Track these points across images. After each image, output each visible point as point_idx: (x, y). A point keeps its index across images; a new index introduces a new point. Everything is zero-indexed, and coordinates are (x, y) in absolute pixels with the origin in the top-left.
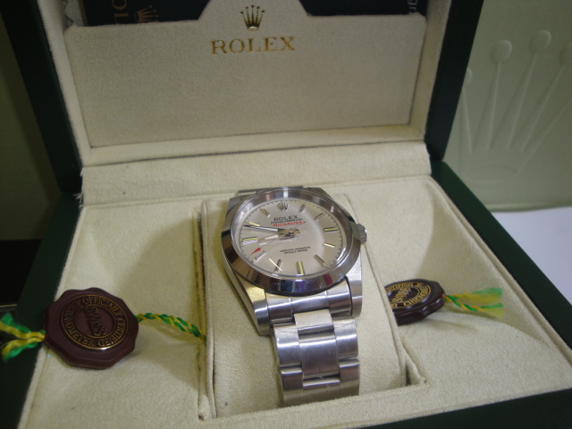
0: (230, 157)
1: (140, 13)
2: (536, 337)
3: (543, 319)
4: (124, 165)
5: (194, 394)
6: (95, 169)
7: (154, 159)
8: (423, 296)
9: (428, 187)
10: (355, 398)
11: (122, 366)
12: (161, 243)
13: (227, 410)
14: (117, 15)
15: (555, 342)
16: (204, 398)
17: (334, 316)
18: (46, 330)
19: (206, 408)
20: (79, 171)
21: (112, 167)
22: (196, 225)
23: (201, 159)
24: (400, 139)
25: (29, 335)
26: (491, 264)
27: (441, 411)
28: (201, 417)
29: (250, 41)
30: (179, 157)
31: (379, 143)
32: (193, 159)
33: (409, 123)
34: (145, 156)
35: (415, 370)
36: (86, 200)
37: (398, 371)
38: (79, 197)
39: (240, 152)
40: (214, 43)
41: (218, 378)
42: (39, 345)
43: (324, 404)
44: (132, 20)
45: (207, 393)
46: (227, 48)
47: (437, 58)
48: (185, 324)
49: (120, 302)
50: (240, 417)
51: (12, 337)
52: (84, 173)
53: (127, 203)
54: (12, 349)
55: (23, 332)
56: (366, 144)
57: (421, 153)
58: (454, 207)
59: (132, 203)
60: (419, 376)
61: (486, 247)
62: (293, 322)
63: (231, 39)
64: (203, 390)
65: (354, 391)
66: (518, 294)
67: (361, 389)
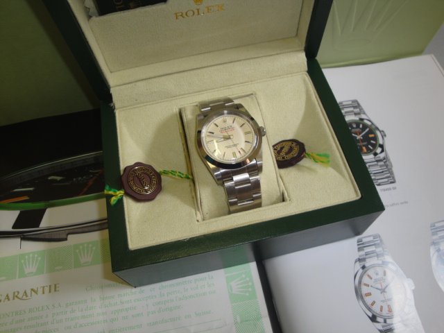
0: (192, 72)
1: (131, 4)
2: (343, 176)
3: (348, 167)
4: (133, 84)
5: (193, 211)
6: (117, 88)
7: (150, 78)
8: (295, 153)
9: (304, 81)
10: (260, 209)
11: (159, 197)
12: (162, 129)
13: (207, 216)
14: (117, 7)
15: (351, 178)
16: (198, 212)
17: (251, 175)
18: (124, 189)
19: (199, 217)
20: (109, 91)
21: (127, 86)
22: (178, 116)
23: (176, 75)
24: (290, 50)
25: (118, 192)
26: (330, 135)
27: (294, 214)
28: (198, 221)
29: (198, 10)
30: (163, 76)
31: (278, 54)
32: (171, 76)
33: (297, 35)
34: (144, 77)
35: (286, 194)
36: (116, 107)
37: (279, 194)
38: (112, 105)
39: (197, 69)
40: (176, 14)
41: (203, 204)
42: (123, 196)
43: (247, 212)
44: (126, 7)
45: (199, 210)
46: (184, 15)
47: (311, 10)
48: (183, 174)
49: (150, 167)
50: (214, 220)
51: (112, 196)
52: (112, 91)
53: (138, 106)
54: (113, 200)
55: (115, 192)
56: (270, 56)
57: (301, 58)
58: (318, 96)
59: (141, 105)
60: (287, 198)
61: (330, 124)
62: (232, 180)
63: (186, 11)
64: (197, 209)
65: (259, 205)
66: (340, 153)
67: (263, 204)
